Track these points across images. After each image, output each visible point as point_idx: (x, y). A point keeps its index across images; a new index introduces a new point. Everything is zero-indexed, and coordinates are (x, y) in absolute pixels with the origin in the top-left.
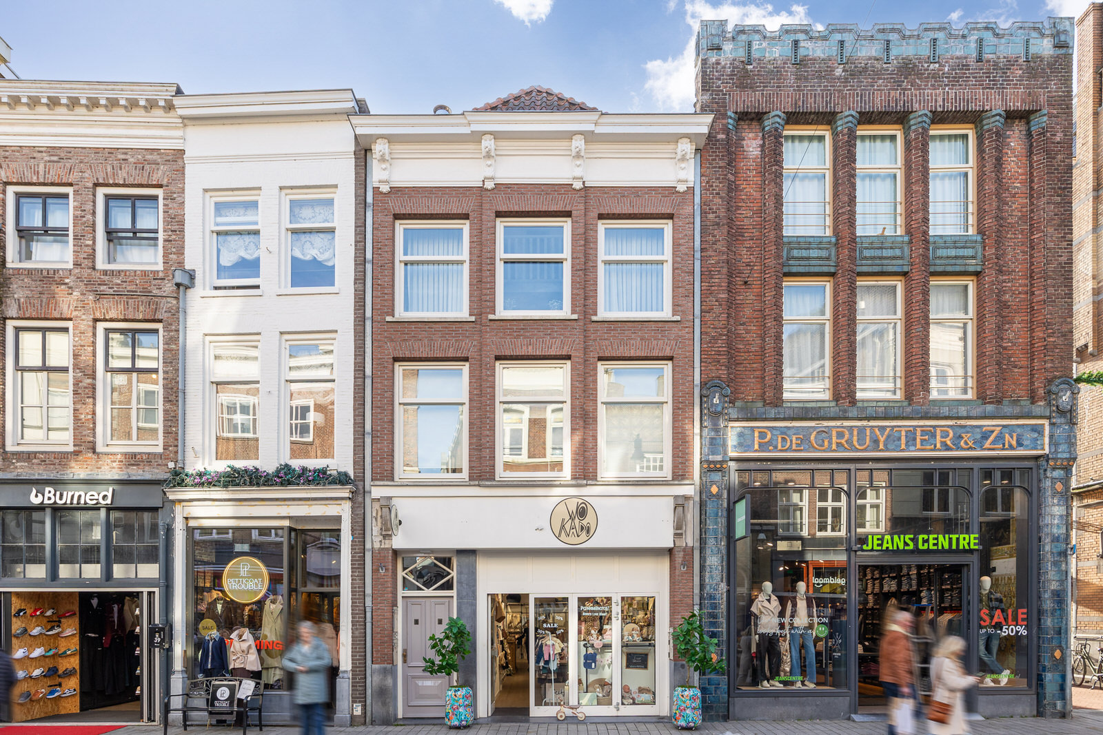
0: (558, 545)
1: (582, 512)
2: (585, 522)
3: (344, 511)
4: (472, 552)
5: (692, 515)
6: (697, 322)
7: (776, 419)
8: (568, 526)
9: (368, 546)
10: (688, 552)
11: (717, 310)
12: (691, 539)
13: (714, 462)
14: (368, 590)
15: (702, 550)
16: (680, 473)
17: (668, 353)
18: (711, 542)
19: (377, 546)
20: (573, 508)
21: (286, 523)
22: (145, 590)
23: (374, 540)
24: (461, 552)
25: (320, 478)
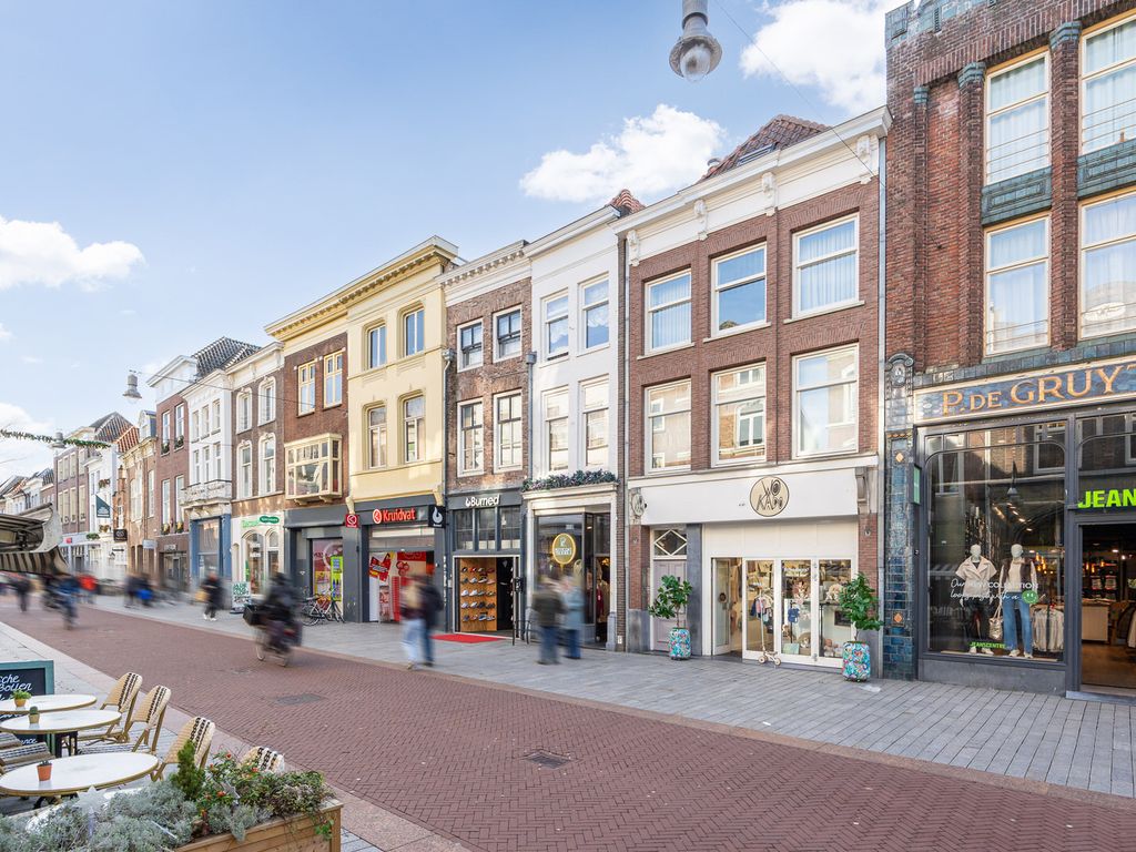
0: (756, 517)
1: (776, 489)
2: (778, 497)
3: (612, 499)
4: (699, 525)
5: (876, 483)
6: (882, 301)
7: (966, 380)
8: (764, 501)
9: (627, 524)
10: (873, 519)
11: (902, 284)
12: (875, 506)
13: (898, 432)
14: (627, 556)
15: (886, 515)
16: (865, 445)
17: (853, 337)
18: (896, 508)
19: (632, 523)
20: (768, 485)
21: (583, 510)
22: (515, 556)
23: (630, 521)
24: (690, 525)
25: (597, 478)
